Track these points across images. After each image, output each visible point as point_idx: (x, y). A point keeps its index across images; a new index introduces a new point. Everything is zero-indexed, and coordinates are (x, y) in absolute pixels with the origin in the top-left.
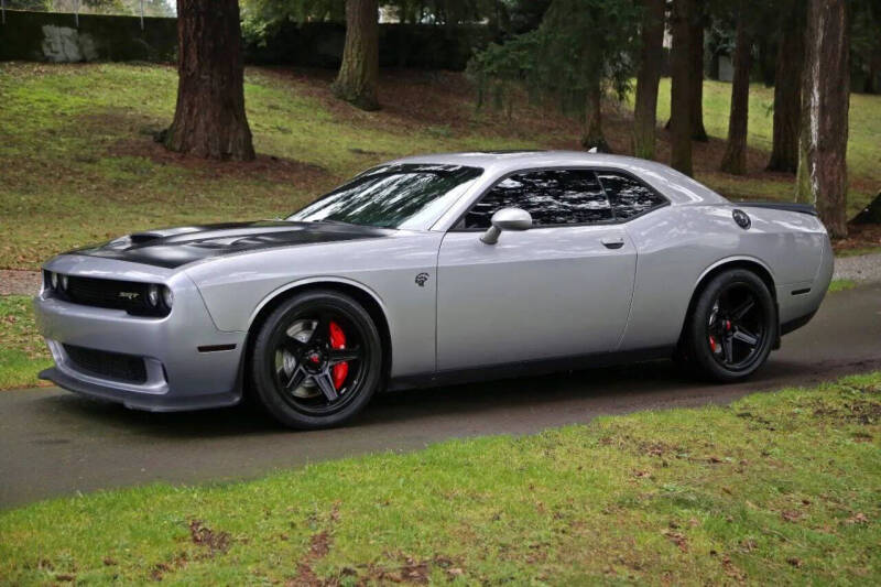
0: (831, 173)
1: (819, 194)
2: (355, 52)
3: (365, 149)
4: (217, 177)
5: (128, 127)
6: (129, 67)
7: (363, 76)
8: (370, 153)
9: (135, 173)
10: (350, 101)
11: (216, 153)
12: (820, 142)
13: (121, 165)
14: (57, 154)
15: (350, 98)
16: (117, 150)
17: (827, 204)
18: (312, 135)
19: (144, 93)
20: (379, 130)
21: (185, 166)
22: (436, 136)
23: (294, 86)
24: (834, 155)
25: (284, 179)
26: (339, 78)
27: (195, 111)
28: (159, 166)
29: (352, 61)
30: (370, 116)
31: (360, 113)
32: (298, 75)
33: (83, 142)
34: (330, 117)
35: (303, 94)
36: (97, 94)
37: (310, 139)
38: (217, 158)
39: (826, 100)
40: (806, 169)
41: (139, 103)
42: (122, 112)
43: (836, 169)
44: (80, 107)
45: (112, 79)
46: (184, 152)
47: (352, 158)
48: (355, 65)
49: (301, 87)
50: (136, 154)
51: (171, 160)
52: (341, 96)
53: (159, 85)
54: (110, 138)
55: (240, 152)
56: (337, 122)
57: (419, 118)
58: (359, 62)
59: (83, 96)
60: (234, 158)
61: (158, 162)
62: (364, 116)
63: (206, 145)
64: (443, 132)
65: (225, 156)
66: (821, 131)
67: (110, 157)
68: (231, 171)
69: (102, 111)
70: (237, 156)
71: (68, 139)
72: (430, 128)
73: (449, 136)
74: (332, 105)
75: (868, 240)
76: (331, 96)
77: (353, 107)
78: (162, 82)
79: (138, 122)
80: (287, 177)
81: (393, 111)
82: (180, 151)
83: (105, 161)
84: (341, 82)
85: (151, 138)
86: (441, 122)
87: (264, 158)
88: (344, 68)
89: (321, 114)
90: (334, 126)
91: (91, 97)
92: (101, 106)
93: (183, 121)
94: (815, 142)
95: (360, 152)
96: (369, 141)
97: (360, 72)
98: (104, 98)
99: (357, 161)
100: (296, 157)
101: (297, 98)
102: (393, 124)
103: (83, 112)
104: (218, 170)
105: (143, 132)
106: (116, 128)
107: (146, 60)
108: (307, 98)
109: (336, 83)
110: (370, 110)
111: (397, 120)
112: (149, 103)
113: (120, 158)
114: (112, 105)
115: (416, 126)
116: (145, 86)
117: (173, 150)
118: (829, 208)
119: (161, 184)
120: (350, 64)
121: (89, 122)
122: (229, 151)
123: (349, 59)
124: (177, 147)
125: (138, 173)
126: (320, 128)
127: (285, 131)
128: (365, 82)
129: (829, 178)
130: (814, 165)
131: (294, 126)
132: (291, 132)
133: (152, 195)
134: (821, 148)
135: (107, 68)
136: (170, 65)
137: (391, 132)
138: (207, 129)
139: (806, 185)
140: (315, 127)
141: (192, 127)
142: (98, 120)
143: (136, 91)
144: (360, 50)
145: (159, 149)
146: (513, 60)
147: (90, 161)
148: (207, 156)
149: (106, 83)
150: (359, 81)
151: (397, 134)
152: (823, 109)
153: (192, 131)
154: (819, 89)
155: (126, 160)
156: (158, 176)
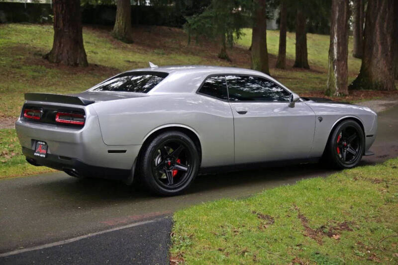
0: (342, 70)
1: (337, 78)
2: (121, 18)
3: (131, 60)
4: (75, 74)
5: (28, 52)
6: (22, 25)
7: (125, 28)
8: (134, 62)
9: (39, 72)
10: (120, 39)
11: (72, 63)
12: (338, 57)
13: (32, 69)
14: (3, 64)
15: (119, 38)
16: (27, 62)
17: (341, 82)
18: (106, 54)
19: (31, 37)
20: (134, 52)
21: (60, 69)
22: (158, 54)
23: (94, 33)
24: (343, 62)
25: (103, 74)
26: (114, 29)
27: (62, 45)
28: (49, 70)
29: (120, 22)
30: (129, 46)
31: (125, 45)
32: (94, 28)
33: (11, 59)
34: (112, 47)
35: (99, 37)
36: (10, 37)
37: (106, 56)
38: (72, 65)
39: (340, 40)
40: (332, 68)
41: (30, 41)
42: (23, 45)
43: (344, 68)
44: (5, 43)
45: (16, 31)
46: (58, 63)
47: (126, 64)
48: (121, 23)
49: (97, 33)
50: (37, 65)
51: (53, 67)
52: (116, 37)
53: (37, 33)
54: (23, 57)
55: (82, 63)
56: (115, 49)
57: (149, 46)
58: (123, 23)
59: (4, 38)
60: (80, 65)
61: (48, 68)
62: (126, 46)
63: (68, 60)
64: (161, 52)
65: (76, 65)
66: (338, 53)
67: (26, 66)
68: (80, 71)
69: (15, 45)
70: (81, 64)
71: (5, 58)
72: (155, 51)
73: (163, 54)
74: (112, 41)
75: (356, 96)
76: (111, 37)
77: (121, 42)
78: (37, 32)
79: (32, 50)
80: (104, 73)
81: (138, 44)
82: (56, 62)
83: (24, 67)
84: (115, 31)
85: (41, 57)
86: (158, 48)
87: (91, 65)
88: (116, 25)
89: (109, 45)
90: (115, 50)
91: (9, 39)
92: (14, 43)
93: (57, 50)
94: (336, 57)
95: (129, 62)
96: (132, 57)
97: (124, 27)
98: (15, 39)
99: (129, 65)
100: (104, 64)
101: (97, 39)
102: (139, 49)
103: (7, 46)
104: (74, 71)
105: (35, 54)
106: (23, 53)
107: (28, 22)
108: (101, 38)
109: (113, 32)
110: (129, 43)
111: (141, 48)
112: (34, 41)
113: (31, 66)
114: (18, 42)
115: (149, 50)
116: (30, 34)
117: (53, 62)
118: (341, 84)
119: (53, 77)
120: (119, 23)
121: (11, 50)
122: (78, 62)
123: (119, 21)
124: (55, 61)
125: (41, 73)
126: (109, 51)
127: (95, 53)
128: (126, 31)
129: (341, 72)
130: (335, 67)
131: (98, 50)
132: (97, 53)
133: (51, 83)
134: (338, 60)
135: (12, 26)
136: (39, 24)
137: (139, 53)
138: (68, 53)
139: (332, 75)
140: (107, 51)
141: (61, 52)
142: (14, 49)
143: (27, 36)
144: (123, 17)
145: (46, 62)
146: (203, 23)
147: (18, 68)
148: (68, 64)
149: (13, 32)
150: (123, 31)
151: (142, 54)
152: (339, 44)
153: (61, 54)
154: (337, 36)
155: (34, 67)
156: (50, 74)
